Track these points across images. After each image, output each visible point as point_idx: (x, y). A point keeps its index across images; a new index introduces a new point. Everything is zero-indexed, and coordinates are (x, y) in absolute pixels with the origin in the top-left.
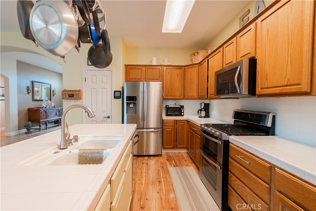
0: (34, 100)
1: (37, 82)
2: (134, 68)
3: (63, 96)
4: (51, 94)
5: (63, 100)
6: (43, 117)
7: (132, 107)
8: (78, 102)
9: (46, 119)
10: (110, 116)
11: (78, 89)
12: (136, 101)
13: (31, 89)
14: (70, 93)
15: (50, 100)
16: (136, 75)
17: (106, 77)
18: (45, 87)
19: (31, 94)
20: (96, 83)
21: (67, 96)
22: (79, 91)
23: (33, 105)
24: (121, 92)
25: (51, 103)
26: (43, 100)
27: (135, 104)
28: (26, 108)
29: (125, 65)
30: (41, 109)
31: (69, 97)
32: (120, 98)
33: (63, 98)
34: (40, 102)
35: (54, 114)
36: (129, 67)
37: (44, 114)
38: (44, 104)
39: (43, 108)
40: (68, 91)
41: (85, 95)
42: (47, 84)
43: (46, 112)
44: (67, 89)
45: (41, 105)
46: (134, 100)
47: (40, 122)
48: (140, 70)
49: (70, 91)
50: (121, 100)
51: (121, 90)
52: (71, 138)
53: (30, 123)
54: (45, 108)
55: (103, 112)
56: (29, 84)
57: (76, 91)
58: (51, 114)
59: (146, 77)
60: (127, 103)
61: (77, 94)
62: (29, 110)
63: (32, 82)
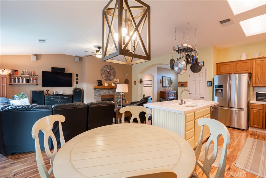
0: (163, 87)
1: (165, 77)
2: (224, 65)
3: (178, 85)
4: (170, 82)
5: (178, 87)
6: (167, 96)
7: (220, 92)
8: (186, 88)
9: (168, 97)
10: (204, 97)
11: (186, 81)
12: (223, 88)
13: (162, 81)
14: (182, 83)
15: (170, 87)
16: (225, 70)
17: (202, 73)
18: (168, 79)
19: (162, 83)
20: (196, 77)
21: (180, 85)
22: (186, 82)
23: (162, 89)
24: (212, 82)
25: (170, 89)
26: (166, 87)
27: (222, 90)
28: (160, 91)
29: (217, 63)
30: (166, 92)
31: (181, 85)
32: (211, 86)
33: (178, 86)
34: (165, 88)
35: (172, 95)
36: (220, 64)
37: (167, 94)
38: (167, 89)
39: (166, 91)
40: (181, 82)
41: (189, 84)
42: (169, 77)
43: (168, 93)
44: (180, 81)
45: (166, 89)
46: (221, 87)
47: (165, 99)
48: (229, 66)
49: (182, 82)
50: (212, 87)
51: (212, 81)
52: (183, 102)
53: (161, 98)
54: (168, 91)
55: (200, 94)
56: (161, 79)
57: (185, 82)
58: (170, 95)
59: (235, 70)
60: (216, 90)
61: (185, 84)
62: (161, 92)
63: (163, 77)
